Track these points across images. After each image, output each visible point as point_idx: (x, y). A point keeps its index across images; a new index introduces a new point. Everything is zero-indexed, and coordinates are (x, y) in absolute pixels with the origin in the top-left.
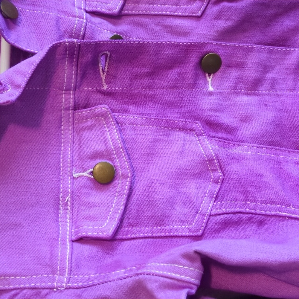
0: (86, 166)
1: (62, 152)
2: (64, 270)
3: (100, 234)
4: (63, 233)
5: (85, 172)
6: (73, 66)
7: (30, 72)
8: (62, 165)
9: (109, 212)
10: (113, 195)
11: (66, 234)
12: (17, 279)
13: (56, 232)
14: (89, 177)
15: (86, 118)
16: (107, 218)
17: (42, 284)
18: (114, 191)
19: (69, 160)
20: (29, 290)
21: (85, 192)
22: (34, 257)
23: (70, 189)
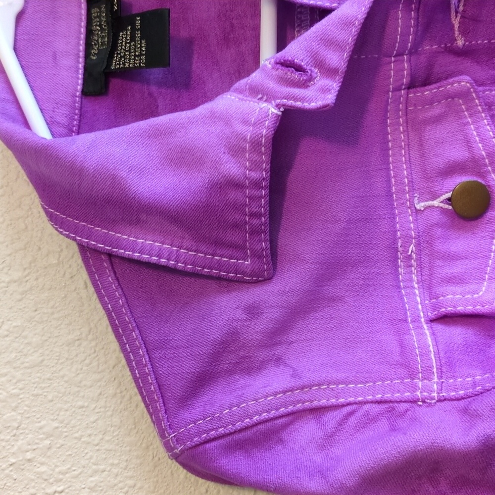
0: (437, 189)
1: (391, 165)
2: (430, 370)
3: (478, 307)
4: (412, 308)
5: (435, 200)
6: (411, 10)
7: (350, 40)
8: (394, 190)
9: (485, 267)
10: (489, 237)
11: (418, 310)
12: (350, 387)
13: (400, 308)
14: (443, 207)
15: (431, 102)
16: (484, 278)
17: (396, 395)
18: (491, 230)
19: (406, 180)
20: (374, 405)
21: (439, 234)
22: (373, 352)
23: (414, 232)
